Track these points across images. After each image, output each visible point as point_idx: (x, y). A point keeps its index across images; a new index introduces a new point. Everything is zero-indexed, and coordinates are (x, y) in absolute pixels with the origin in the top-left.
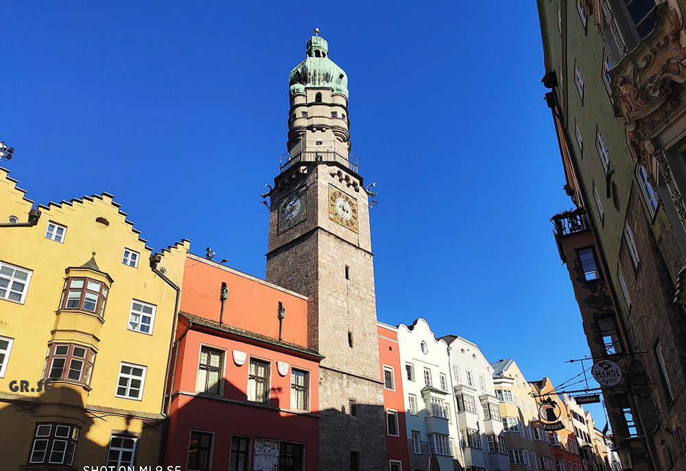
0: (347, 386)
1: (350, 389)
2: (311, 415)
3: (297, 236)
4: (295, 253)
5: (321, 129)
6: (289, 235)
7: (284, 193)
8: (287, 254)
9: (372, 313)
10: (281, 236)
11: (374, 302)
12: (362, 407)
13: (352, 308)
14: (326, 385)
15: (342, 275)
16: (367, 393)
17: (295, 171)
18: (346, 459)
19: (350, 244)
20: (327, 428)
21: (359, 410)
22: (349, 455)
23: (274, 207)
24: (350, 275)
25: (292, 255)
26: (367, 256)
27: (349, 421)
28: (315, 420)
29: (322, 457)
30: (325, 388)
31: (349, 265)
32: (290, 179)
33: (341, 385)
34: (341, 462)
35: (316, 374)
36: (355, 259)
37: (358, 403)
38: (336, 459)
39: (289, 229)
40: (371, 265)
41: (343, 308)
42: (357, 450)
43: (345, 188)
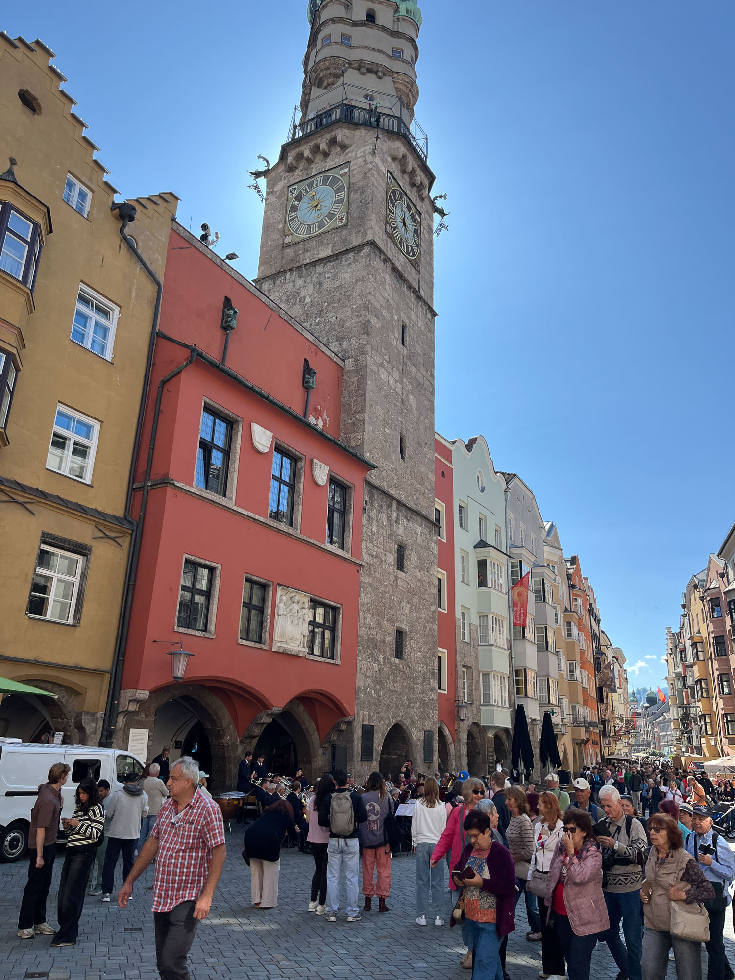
0: (397, 522)
1: (400, 527)
2: (353, 559)
3: (323, 255)
4: (320, 284)
5: (376, 73)
6: (306, 251)
7: (298, 174)
8: (300, 282)
9: (430, 410)
10: (289, 251)
11: (432, 393)
12: (412, 558)
13: (407, 396)
14: (371, 514)
15: (397, 335)
16: (419, 536)
17: (328, 137)
18: (391, 639)
19: (410, 287)
20: (370, 584)
21: (408, 565)
22: (394, 633)
23: (272, 199)
24: (407, 338)
25: (310, 287)
26: (429, 315)
27: (396, 578)
28: (356, 568)
29: (363, 631)
30: (370, 519)
31: (406, 321)
32: (316, 149)
33: (389, 517)
34: (384, 642)
35: (359, 494)
36: (415, 316)
37: (407, 552)
38: (379, 637)
39: (305, 240)
40: (431, 331)
41: (397, 393)
42: (403, 627)
43: (407, 189)
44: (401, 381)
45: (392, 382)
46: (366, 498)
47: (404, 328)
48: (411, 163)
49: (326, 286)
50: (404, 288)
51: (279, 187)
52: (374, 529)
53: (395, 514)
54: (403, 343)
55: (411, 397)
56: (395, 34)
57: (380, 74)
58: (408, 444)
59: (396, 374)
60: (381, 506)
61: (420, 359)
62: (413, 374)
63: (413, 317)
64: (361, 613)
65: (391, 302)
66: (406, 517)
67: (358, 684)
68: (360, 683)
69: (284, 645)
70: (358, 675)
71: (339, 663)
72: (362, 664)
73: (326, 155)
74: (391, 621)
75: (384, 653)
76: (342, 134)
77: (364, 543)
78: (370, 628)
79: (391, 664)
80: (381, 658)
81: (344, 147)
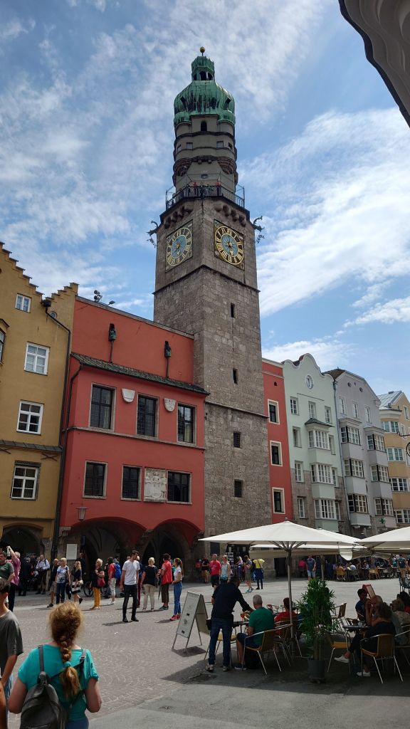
0: (232, 420)
1: (235, 423)
2: (197, 447)
3: (183, 275)
4: (182, 292)
5: (207, 161)
6: (175, 274)
7: (170, 230)
8: (173, 292)
9: (258, 349)
10: (168, 274)
11: (259, 339)
12: (245, 439)
13: (237, 346)
14: (211, 419)
15: (227, 313)
16: (251, 426)
17: (181, 207)
18: (231, 487)
19: (236, 282)
20: (213, 459)
21: (242, 443)
22: (233, 484)
23: (160, 245)
24: (236, 312)
25: (178, 294)
26: (254, 293)
27: (233, 452)
28: (200, 452)
29: (208, 485)
30: (210, 422)
31: (234, 302)
32: (176, 216)
33: (225, 419)
34: (225, 489)
35: (202, 410)
36: (242, 297)
37: (242, 436)
38: (221, 486)
39: (175, 267)
40: (257, 302)
41: (228, 346)
42: (240, 479)
43: (232, 224)
44: (232, 338)
45: (224, 340)
46: (207, 411)
47: (232, 306)
48: (230, 209)
49: (185, 293)
50: (232, 284)
51: (162, 238)
52: (214, 427)
53: (230, 417)
54: (233, 316)
55: (241, 346)
56: (217, 134)
57: (210, 161)
58: (239, 373)
59: (227, 336)
60: (219, 414)
61: (246, 321)
62: (242, 332)
63: (240, 297)
64: (206, 475)
65: (221, 295)
66: (238, 417)
67: (206, 513)
68: (208, 512)
69: (150, 498)
70: (206, 509)
71: (190, 503)
72: (208, 502)
73: (182, 217)
74: (231, 477)
75: (226, 495)
76: (187, 205)
77: (206, 438)
78: (214, 482)
79: (231, 501)
80: (223, 498)
81: (190, 212)
